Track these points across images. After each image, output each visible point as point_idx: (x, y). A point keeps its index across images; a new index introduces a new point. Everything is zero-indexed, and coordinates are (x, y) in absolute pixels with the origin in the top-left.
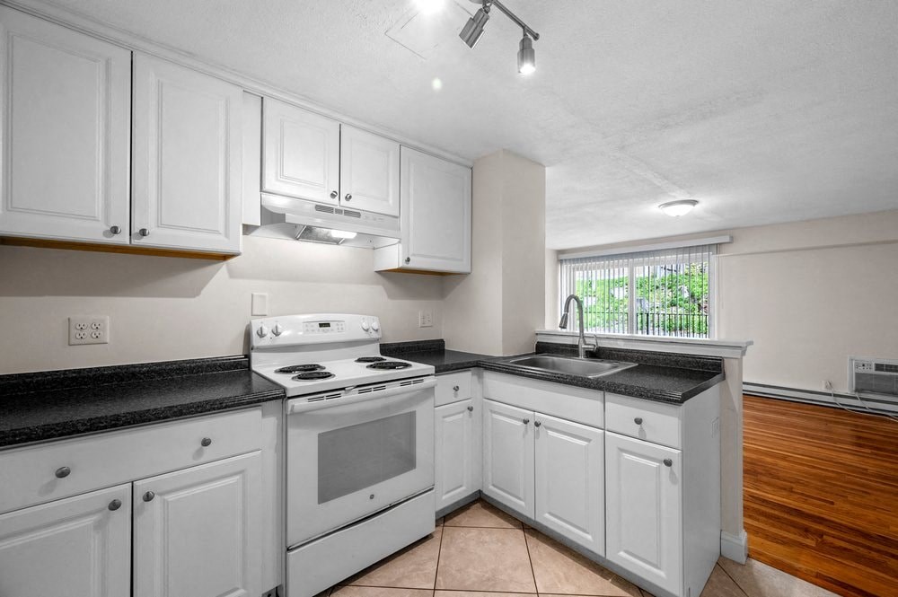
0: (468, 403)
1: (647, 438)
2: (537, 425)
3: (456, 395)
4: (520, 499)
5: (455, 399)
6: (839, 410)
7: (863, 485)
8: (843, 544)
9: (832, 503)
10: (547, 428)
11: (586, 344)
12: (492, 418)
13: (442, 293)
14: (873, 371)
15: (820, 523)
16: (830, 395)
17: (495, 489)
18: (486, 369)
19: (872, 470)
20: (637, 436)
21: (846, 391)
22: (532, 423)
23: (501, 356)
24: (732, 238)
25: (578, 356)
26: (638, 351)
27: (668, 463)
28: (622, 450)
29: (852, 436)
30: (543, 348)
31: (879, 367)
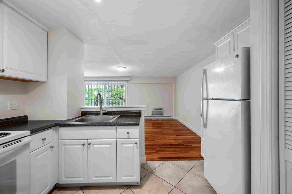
0: (51, 144)
1: (130, 138)
2: (89, 144)
3: (43, 143)
4: (80, 177)
5: (43, 145)
6: (149, 119)
7: (157, 135)
8: (159, 149)
9: (155, 141)
10: (94, 144)
11: (103, 110)
12: (65, 148)
13: (26, 91)
14: (154, 110)
15: (154, 146)
16: (148, 116)
17: (67, 179)
18: (61, 126)
19: (158, 131)
20: (127, 138)
21: (150, 115)
22: (86, 145)
23: (66, 119)
24: (130, 79)
25: (100, 115)
26: (119, 111)
27: (136, 143)
28: (122, 144)
29: (152, 125)
30: (84, 114)
31: (155, 109)
